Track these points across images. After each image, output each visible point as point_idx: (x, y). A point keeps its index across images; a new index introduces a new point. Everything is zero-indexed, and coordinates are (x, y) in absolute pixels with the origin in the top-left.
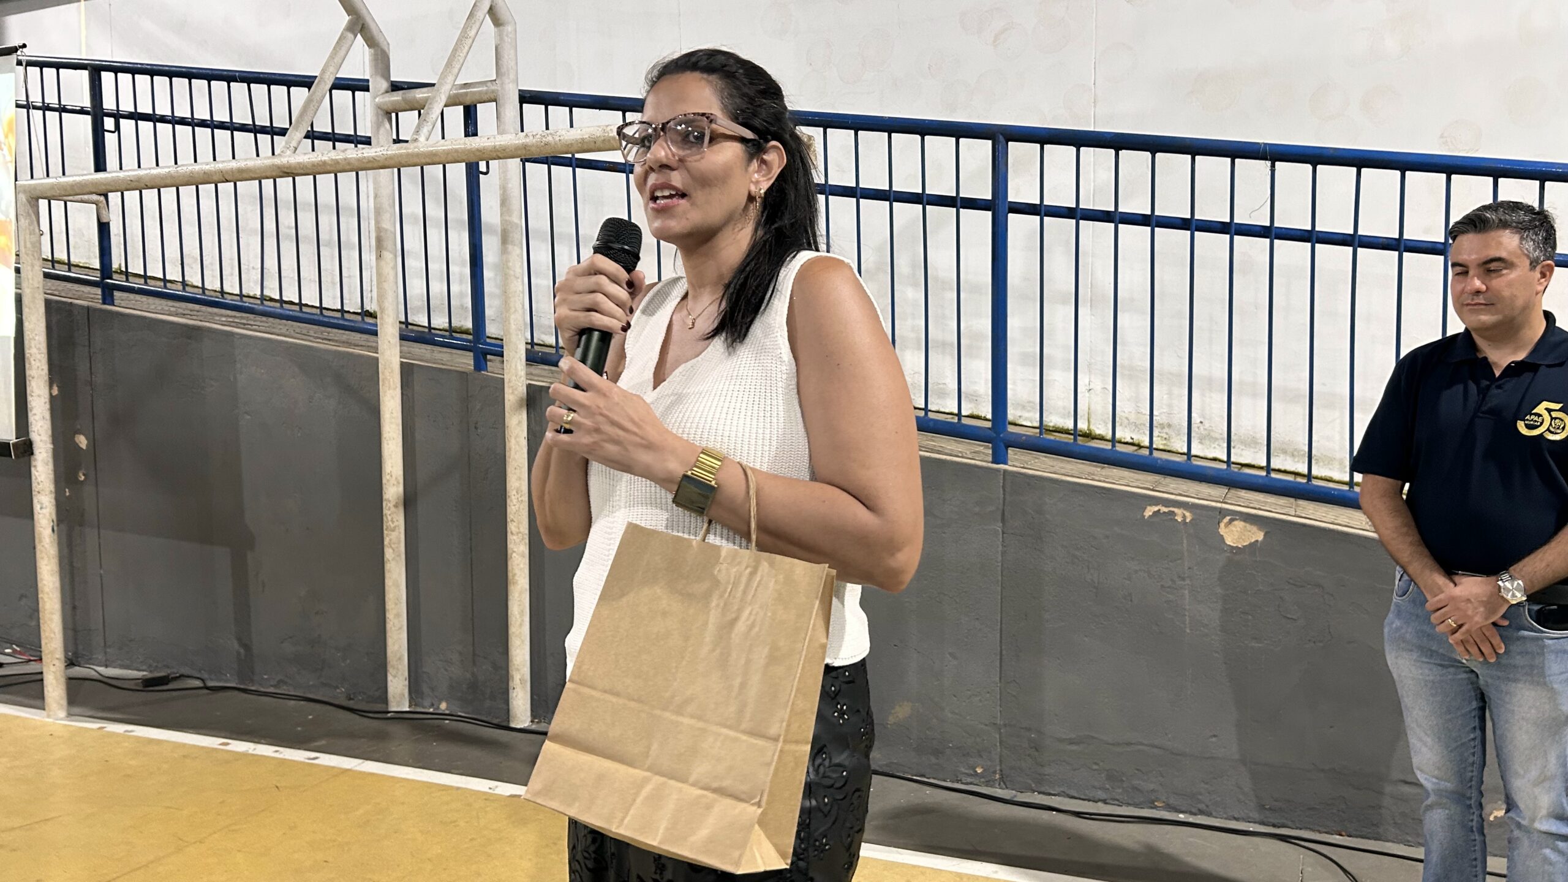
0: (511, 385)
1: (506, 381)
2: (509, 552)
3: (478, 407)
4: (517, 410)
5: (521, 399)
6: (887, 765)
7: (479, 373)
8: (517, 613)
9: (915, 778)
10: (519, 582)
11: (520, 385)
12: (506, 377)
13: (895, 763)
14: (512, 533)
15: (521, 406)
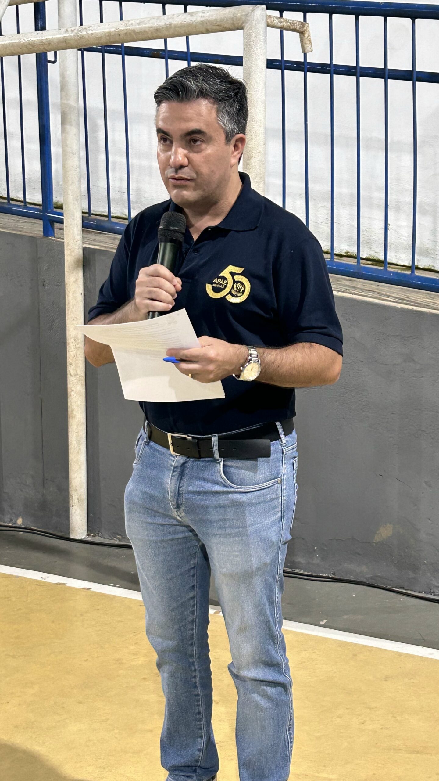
0: (70, 247)
1: (65, 244)
2: (69, 391)
3: (45, 268)
4: (74, 270)
5: (78, 261)
6: (372, 578)
7: (47, 238)
8: (75, 442)
9: (395, 589)
10: (77, 416)
11: (77, 248)
12: (65, 241)
13: (379, 577)
14: (71, 375)
15: (78, 266)
